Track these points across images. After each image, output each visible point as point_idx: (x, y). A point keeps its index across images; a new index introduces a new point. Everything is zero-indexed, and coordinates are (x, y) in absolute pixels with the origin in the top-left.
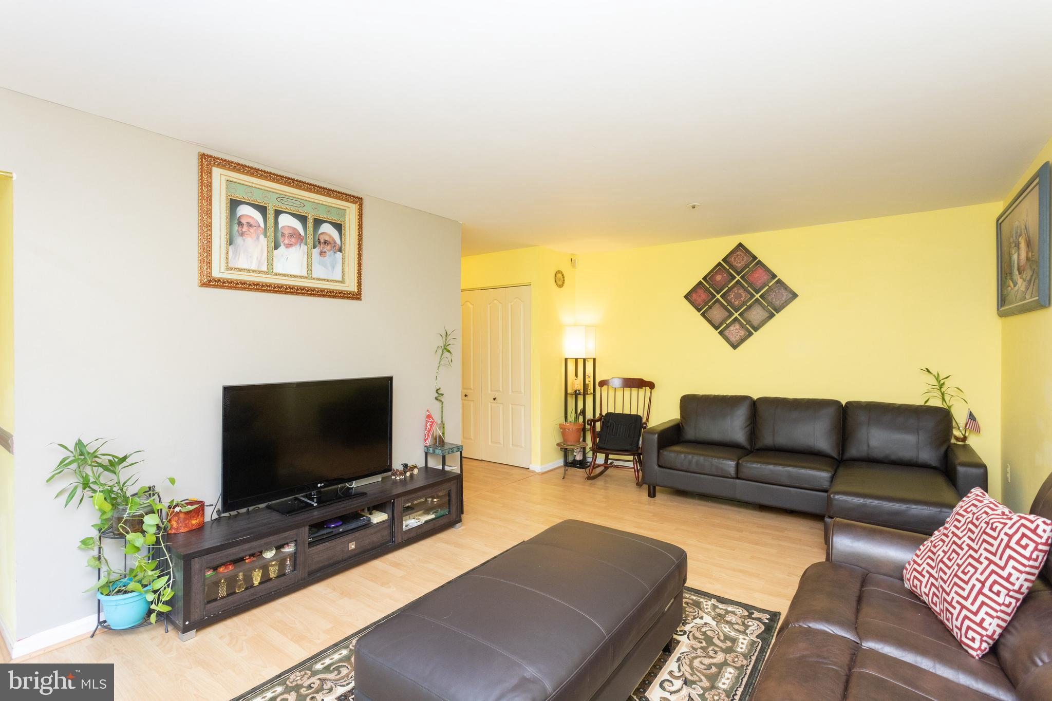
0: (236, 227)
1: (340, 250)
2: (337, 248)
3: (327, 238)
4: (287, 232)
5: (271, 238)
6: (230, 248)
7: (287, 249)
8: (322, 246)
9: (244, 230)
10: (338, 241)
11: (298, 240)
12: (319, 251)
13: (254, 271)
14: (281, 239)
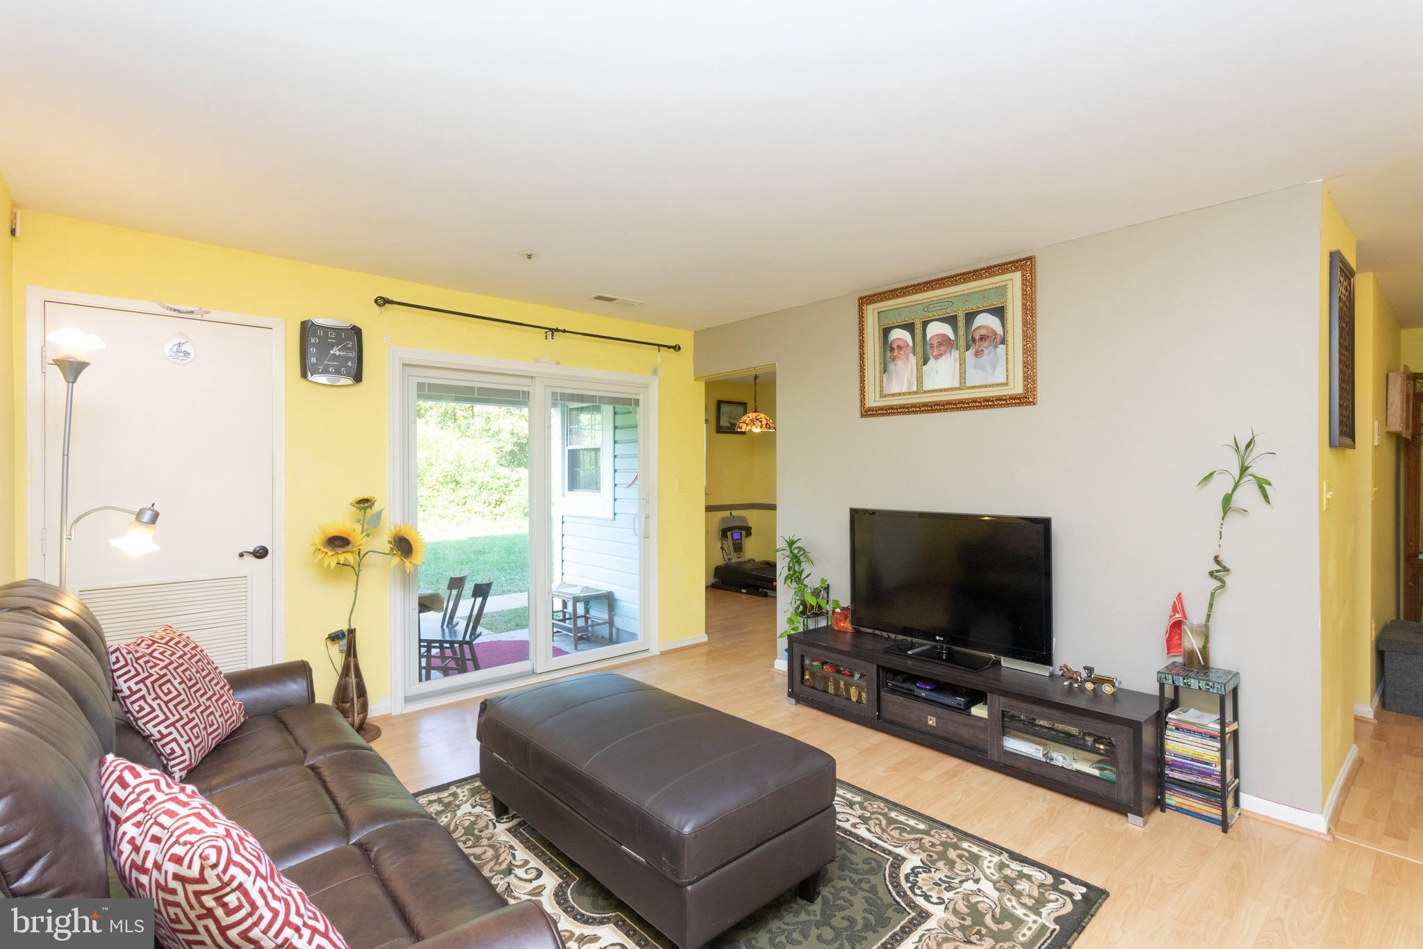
0: (888, 354)
1: (1003, 342)
2: (999, 339)
3: (984, 332)
4: (935, 343)
5: (920, 355)
6: (885, 376)
7: (937, 361)
8: (977, 343)
9: (895, 354)
10: (999, 331)
11: (948, 347)
12: (974, 351)
13: (904, 394)
14: (929, 351)
